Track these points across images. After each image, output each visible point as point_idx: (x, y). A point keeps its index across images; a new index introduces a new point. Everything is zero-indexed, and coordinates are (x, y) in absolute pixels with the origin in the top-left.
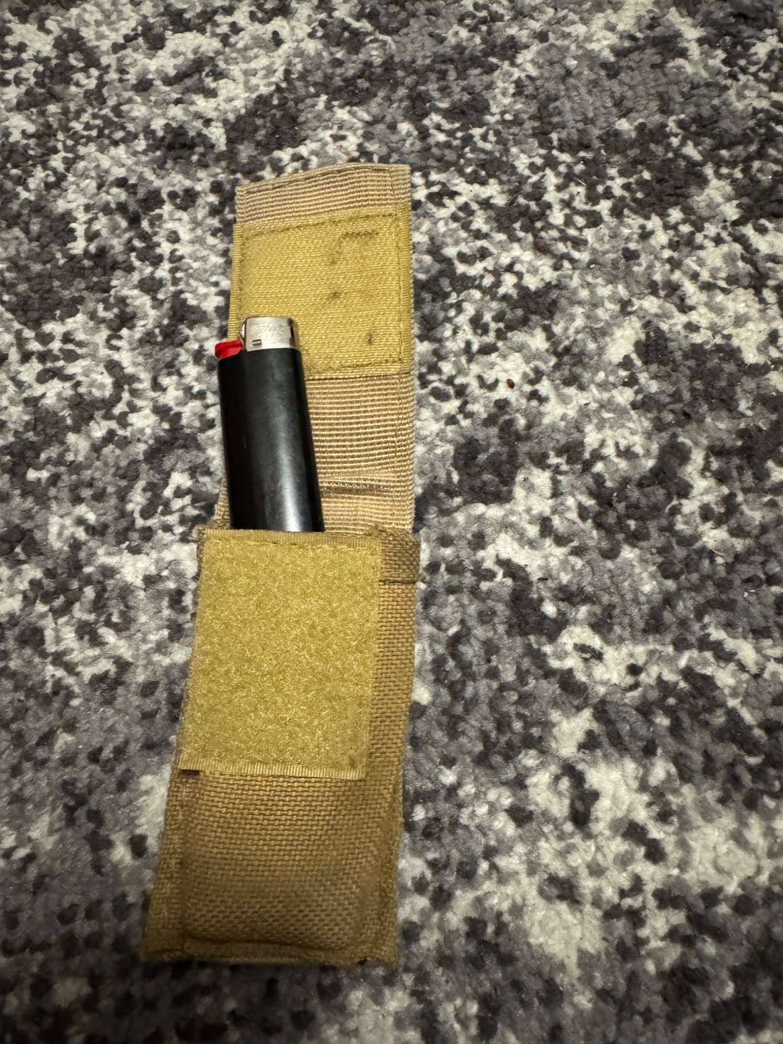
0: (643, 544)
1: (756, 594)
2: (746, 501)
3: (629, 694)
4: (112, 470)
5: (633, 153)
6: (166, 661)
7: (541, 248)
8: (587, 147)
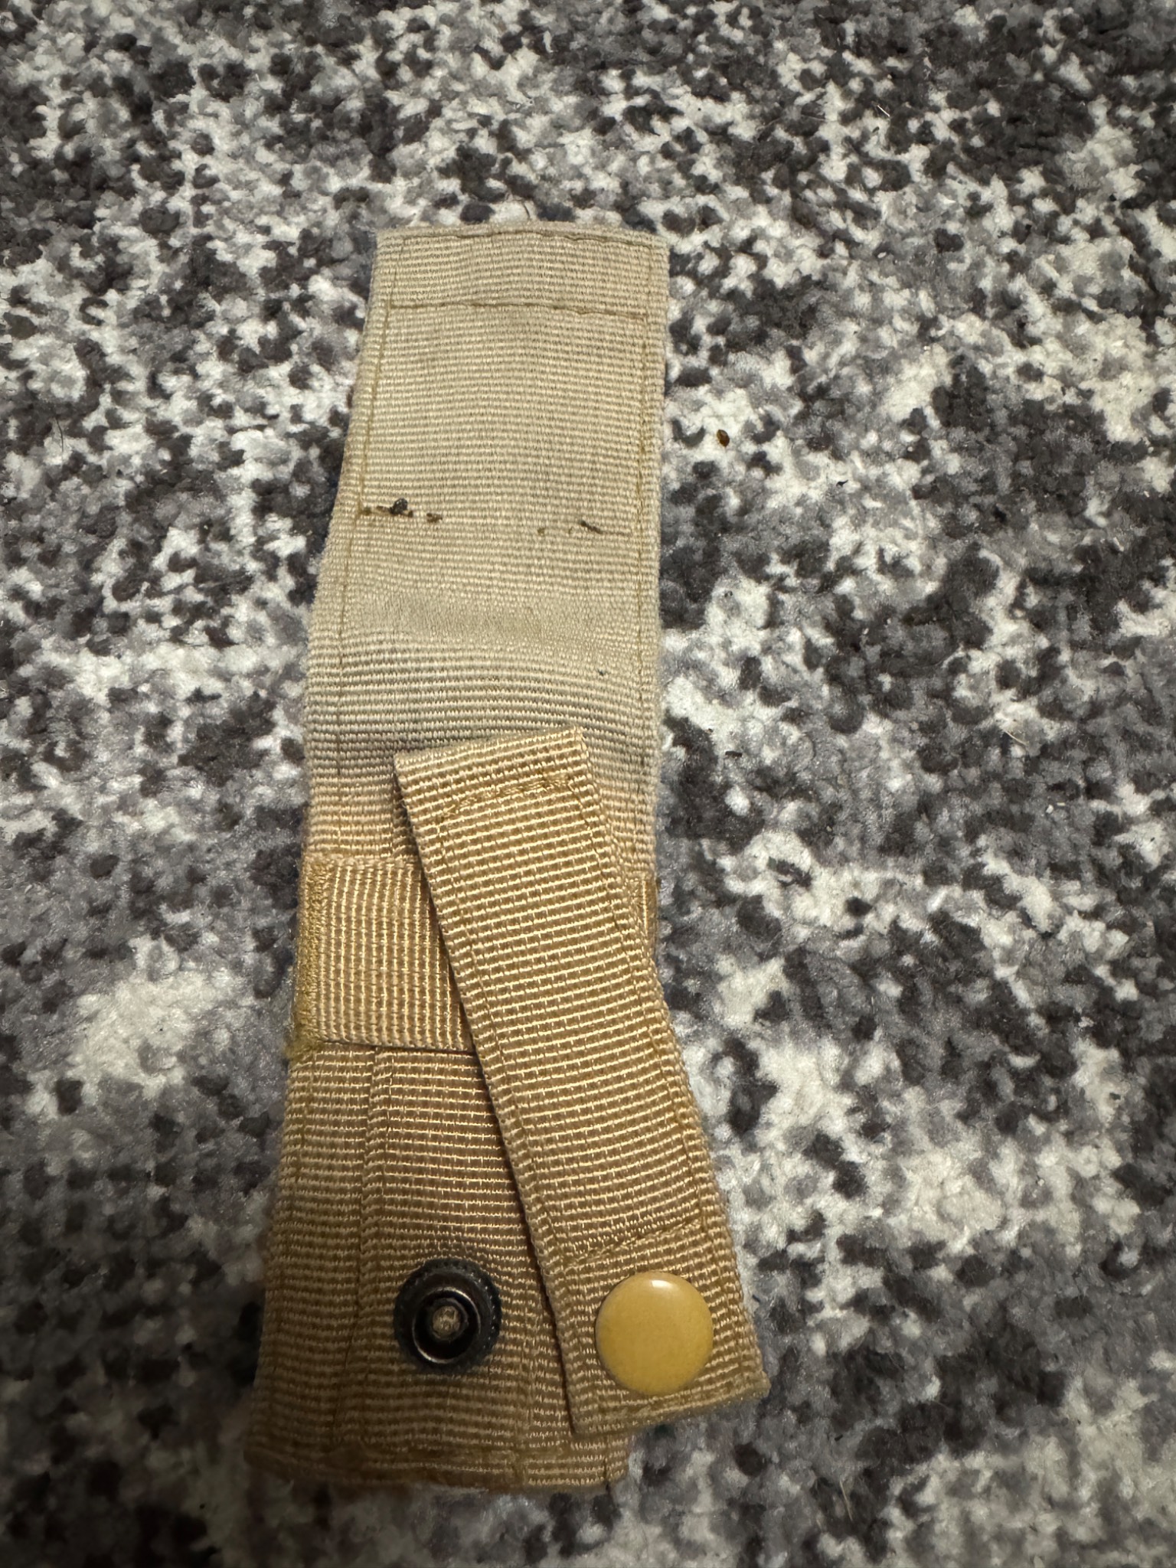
0: (901, 714)
1: (1067, 810)
2: (1073, 663)
3: (844, 944)
4: (73, 519)
5: (974, 68)
6: (135, 826)
7: (802, 218)
8: (901, 51)
